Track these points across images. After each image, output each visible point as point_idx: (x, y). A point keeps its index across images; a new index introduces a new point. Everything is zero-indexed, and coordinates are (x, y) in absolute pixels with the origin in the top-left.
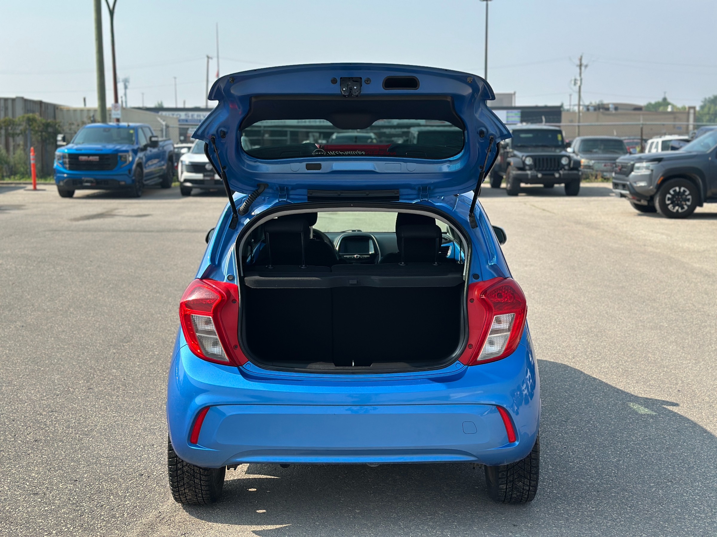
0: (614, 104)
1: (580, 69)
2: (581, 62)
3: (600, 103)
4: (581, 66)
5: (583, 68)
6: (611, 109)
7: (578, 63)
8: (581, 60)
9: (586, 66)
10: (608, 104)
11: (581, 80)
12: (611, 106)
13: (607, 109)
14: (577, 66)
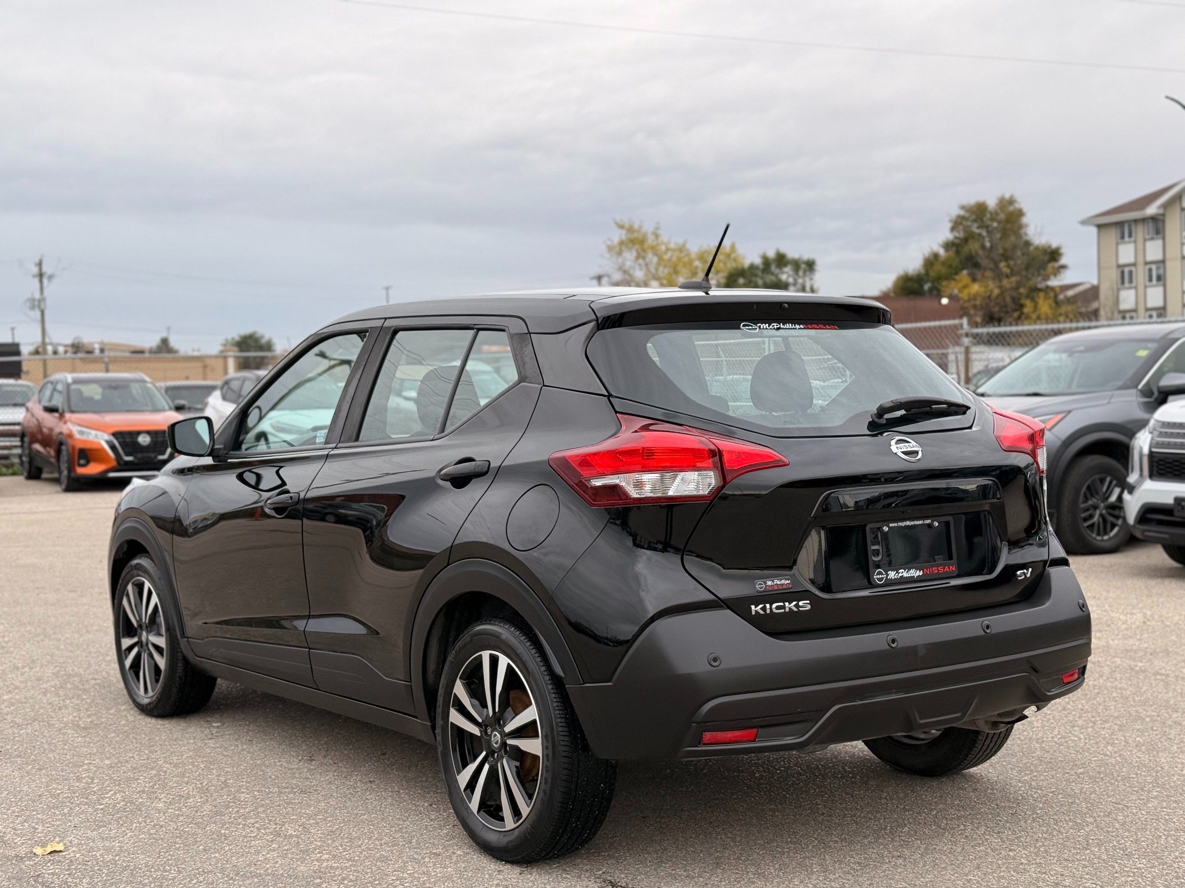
0: (102, 343)
1: (41, 282)
2: (40, 269)
3: (76, 341)
4: (41, 275)
5: (45, 281)
6: (97, 352)
7: (35, 270)
8: (40, 264)
9: (50, 277)
10: (92, 344)
11: (42, 300)
12: (97, 346)
13: (90, 352)
14: (34, 276)
